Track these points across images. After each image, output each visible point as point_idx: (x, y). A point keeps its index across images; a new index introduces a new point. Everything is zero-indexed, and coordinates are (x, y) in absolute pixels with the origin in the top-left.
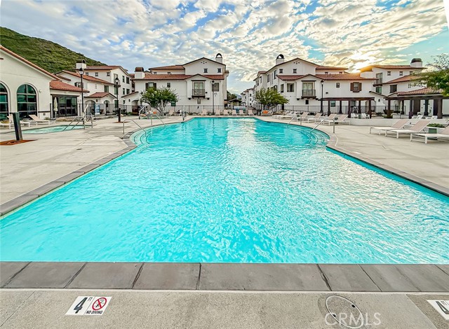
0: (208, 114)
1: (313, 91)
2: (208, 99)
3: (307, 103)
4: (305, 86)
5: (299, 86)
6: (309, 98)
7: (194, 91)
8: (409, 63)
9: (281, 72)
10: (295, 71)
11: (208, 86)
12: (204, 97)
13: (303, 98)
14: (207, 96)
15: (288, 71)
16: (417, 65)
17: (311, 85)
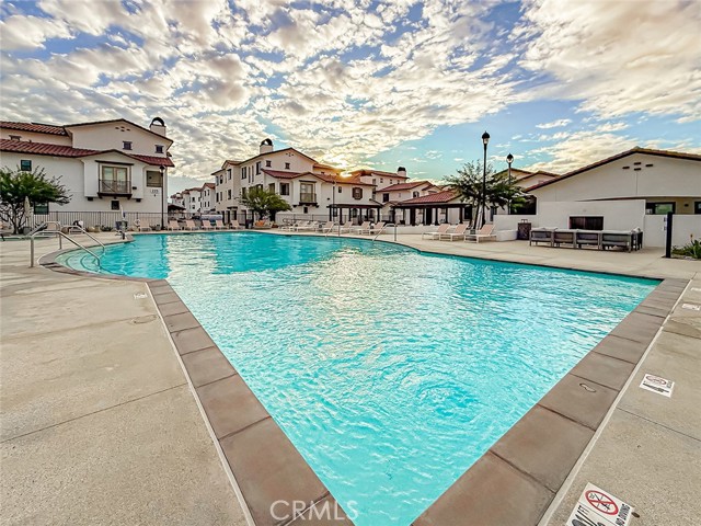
0: (154, 229)
1: (313, 195)
2: (139, 200)
3: (306, 211)
4: (303, 187)
5: (296, 188)
6: (308, 204)
7: (103, 183)
8: (395, 172)
9: (269, 165)
10: (287, 165)
11: (138, 175)
12: (129, 196)
13: (301, 204)
14: (135, 195)
15: (278, 165)
16: (401, 174)
17: (309, 187)
